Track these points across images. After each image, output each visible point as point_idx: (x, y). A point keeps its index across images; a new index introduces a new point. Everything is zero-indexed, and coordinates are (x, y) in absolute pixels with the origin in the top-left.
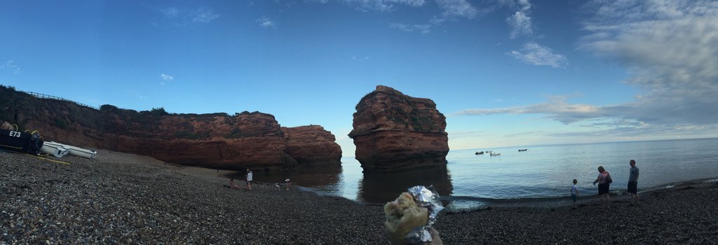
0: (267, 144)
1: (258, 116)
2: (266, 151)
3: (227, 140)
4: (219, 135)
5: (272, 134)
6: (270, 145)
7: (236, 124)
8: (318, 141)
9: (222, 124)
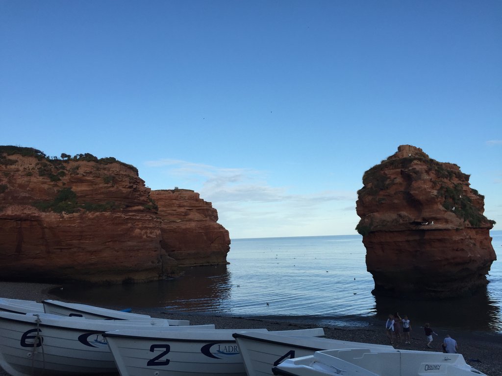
0: (132, 229)
1: (115, 168)
2: (130, 243)
3: (43, 214)
4: (23, 201)
5: (141, 207)
6: (137, 231)
7: (66, 179)
8: (190, 220)
9: (29, 174)
